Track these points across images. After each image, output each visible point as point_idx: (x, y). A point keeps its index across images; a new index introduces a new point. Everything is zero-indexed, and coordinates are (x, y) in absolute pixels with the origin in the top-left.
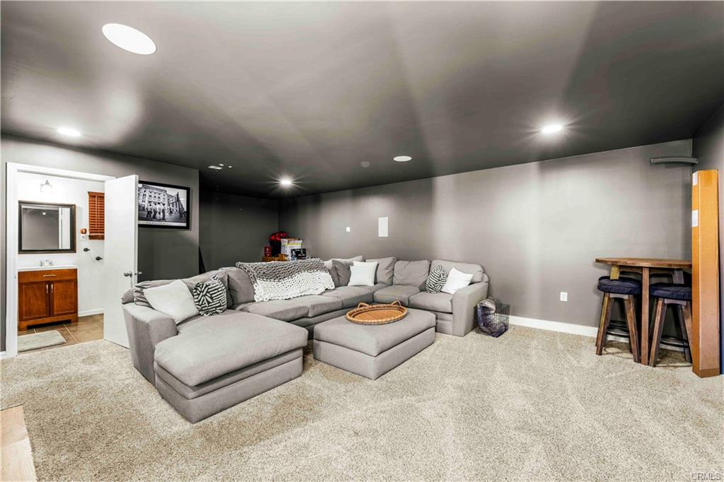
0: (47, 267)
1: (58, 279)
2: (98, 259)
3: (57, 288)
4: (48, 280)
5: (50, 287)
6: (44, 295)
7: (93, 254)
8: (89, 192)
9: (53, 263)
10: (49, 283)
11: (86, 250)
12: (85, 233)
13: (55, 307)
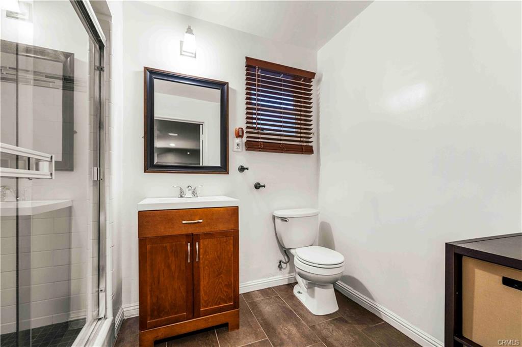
0: (188, 202)
1: (207, 229)
2: (258, 186)
3: (205, 252)
4: (190, 230)
5: (193, 247)
6: (183, 268)
7: (251, 177)
8: (247, 58)
9: (198, 192)
10: (193, 238)
11: (242, 169)
12: (242, 137)
13: (202, 293)
